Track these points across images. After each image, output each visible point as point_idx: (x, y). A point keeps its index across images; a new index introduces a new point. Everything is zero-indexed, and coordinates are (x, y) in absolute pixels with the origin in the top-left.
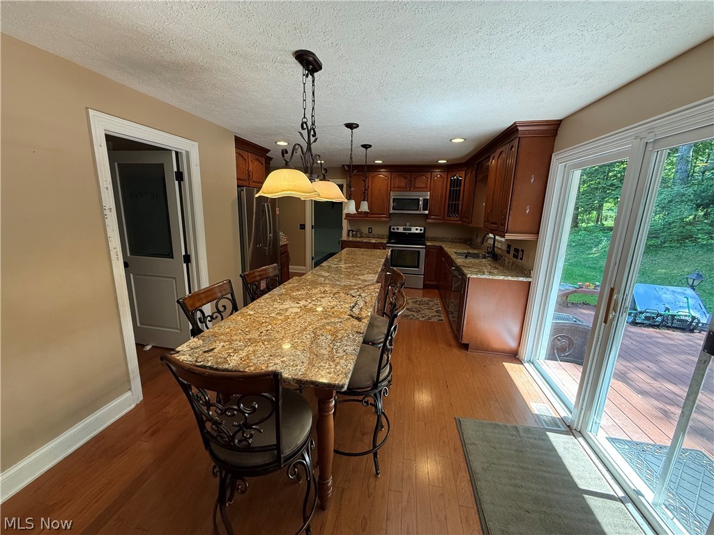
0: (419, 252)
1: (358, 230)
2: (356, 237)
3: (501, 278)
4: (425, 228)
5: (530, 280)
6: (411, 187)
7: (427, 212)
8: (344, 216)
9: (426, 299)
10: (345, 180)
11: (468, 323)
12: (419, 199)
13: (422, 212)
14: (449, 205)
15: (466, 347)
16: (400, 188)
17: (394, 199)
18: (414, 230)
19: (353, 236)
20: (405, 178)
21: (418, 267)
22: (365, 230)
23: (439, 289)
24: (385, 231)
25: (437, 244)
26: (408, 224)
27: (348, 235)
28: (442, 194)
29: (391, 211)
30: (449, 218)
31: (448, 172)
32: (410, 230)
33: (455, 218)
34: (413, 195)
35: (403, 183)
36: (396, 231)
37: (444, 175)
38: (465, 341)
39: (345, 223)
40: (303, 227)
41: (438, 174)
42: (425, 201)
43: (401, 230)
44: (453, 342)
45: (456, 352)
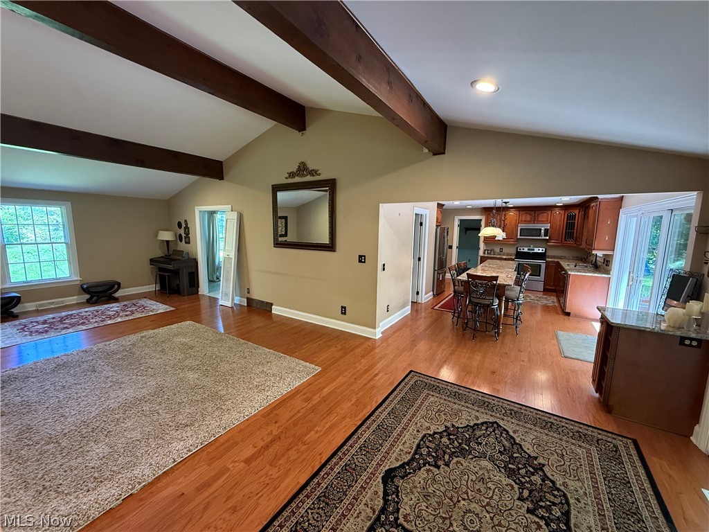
0: (540, 265)
1: (493, 250)
2: (490, 254)
3: (590, 274)
4: (546, 249)
5: (609, 276)
6: (535, 221)
7: (548, 238)
8: (482, 240)
9: (545, 296)
10: (484, 217)
11: (569, 300)
12: (541, 229)
13: (543, 238)
14: (566, 232)
15: (568, 314)
16: (526, 222)
17: (521, 229)
18: (536, 250)
19: (488, 253)
20: (530, 215)
21: (539, 276)
22: (497, 250)
23: (556, 292)
24: (513, 251)
25: (556, 260)
26: (532, 246)
27: (484, 253)
28: (560, 225)
29: (519, 237)
30: (566, 242)
31: (565, 210)
32: (534, 250)
33: (571, 242)
34: (537, 226)
35: (528, 218)
36: (522, 250)
37: (562, 212)
38: (567, 311)
39: (482, 245)
40: (451, 247)
41: (557, 212)
42: (546, 230)
43: (526, 250)
44: (560, 312)
45: (562, 317)
